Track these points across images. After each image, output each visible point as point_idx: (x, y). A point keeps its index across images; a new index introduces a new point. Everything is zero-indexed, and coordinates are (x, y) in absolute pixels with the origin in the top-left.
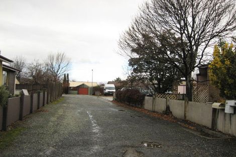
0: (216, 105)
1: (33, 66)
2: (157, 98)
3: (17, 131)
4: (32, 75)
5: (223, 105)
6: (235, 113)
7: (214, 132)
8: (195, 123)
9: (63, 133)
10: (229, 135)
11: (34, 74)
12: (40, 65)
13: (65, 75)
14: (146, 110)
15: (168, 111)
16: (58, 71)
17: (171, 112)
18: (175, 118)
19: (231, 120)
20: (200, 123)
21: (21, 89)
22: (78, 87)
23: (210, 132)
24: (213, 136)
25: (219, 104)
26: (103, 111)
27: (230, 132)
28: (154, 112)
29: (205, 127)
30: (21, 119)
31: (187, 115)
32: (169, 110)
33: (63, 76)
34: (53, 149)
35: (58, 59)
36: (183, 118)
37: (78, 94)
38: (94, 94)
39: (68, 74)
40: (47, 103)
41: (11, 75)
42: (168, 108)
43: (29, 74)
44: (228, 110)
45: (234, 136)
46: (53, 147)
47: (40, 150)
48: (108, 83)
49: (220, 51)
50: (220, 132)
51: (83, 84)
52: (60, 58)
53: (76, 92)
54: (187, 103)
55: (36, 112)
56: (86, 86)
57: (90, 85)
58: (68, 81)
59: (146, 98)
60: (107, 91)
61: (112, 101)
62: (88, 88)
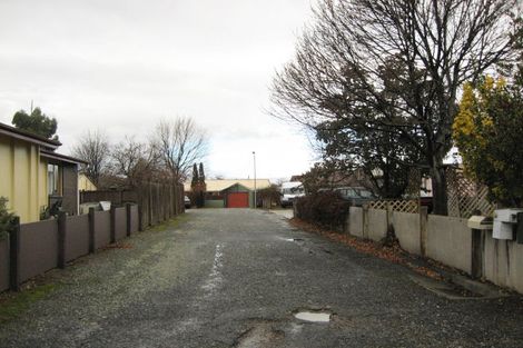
0: (476, 221)
1: (123, 150)
2: (372, 209)
3: (41, 290)
4: (122, 170)
5: (489, 220)
6: (514, 239)
7: (474, 283)
8: (441, 264)
9: (136, 293)
10: (505, 289)
11: (126, 169)
12: (139, 147)
13: (195, 166)
14: (353, 236)
15: (391, 238)
16: (179, 159)
17: (398, 241)
18: (405, 253)
19: (508, 255)
20: (451, 264)
21: (98, 201)
22: (226, 191)
23: (467, 283)
24: (469, 293)
25: (481, 218)
26: (253, 242)
27: (508, 284)
28: (366, 240)
29: (460, 271)
30: (61, 265)
31: (426, 245)
32: (394, 236)
33: (192, 169)
34: (98, 326)
35: (177, 132)
36: (419, 253)
37: (226, 206)
38: (260, 206)
39: (201, 165)
40: (140, 230)
41: (67, 172)
42: (391, 230)
43: (117, 169)
44: (499, 232)
45: (516, 292)
46: (99, 323)
47: (67, 330)
48: (292, 181)
49: (477, 96)
50: (488, 282)
51: (237, 185)
52: (183, 130)
53: (221, 202)
54: (424, 218)
55: (104, 249)
56: (244, 187)
57: (250, 186)
58: (203, 179)
59: (353, 209)
60: (287, 197)
61: (290, 221)
62: (247, 192)
